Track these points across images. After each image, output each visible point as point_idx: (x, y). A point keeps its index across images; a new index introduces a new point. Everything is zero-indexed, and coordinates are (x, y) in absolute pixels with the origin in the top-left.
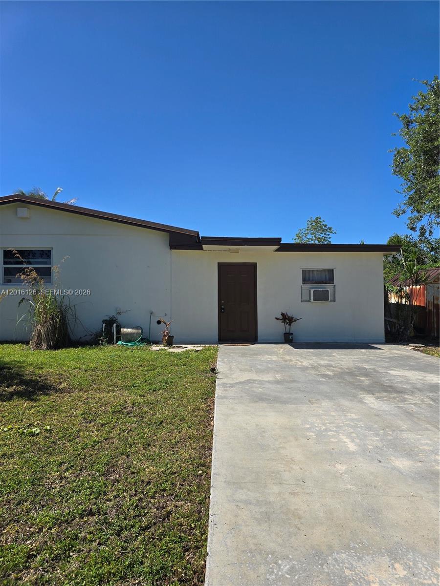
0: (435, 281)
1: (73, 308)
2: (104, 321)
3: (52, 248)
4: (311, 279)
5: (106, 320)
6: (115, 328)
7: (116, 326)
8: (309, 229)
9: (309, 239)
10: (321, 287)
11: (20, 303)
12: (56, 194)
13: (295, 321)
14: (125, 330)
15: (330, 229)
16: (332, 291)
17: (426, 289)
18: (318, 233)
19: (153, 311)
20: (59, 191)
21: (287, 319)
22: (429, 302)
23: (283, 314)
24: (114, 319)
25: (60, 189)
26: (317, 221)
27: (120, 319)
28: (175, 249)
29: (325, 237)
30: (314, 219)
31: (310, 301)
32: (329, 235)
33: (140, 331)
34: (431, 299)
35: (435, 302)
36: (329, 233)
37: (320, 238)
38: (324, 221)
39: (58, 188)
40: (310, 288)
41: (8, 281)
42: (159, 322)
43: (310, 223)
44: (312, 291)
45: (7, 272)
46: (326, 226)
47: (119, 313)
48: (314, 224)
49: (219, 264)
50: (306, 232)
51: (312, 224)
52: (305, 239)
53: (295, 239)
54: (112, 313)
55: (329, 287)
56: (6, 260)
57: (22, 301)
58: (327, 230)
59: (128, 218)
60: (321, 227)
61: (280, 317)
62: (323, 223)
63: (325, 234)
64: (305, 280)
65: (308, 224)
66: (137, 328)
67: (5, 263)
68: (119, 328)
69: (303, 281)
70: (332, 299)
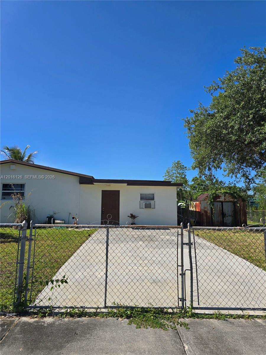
0: (204, 200)
1: (33, 211)
2: (47, 217)
3: (25, 183)
4: (145, 198)
5: (49, 217)
6: (52, 220)
7: (53, 220)
8: (174, 167)
9: (174, 173)
10: (148, 202)
11: (10, 208)
12: (26, 149)
13: (136, 217)
14: (57, 221)
15: (186, 168)
16: (154, 204)
17: (200, 203)
18: (179, 170)
19: (71, 213)
20: (28, 147)
21: (133, 216)
22: (202, 209)
23: (131, 214)
24: (52, 216)
25: (28, 146)
26: (178, 163)
27: (55, 216)
28: (82, 184)
29: (183, 172)
30: (176, 162)
31: (143, 208)
32: (185, 171)
33: (64, 222)
34: (203, 208)
35: (205, 210)
36: (184, 170)
37: (180, 173)
38: (182, 163)
39: (28, 145)
40: (143, 203)
41: (3, 198)
42: (73, 218)
43: (174, 164)
44: (144, 203)
45: (4, 194)
46: (183, 166)
47: (55, 214)
48: (176, 165)
49: (103, 191)
50: (172, 169)
51: (175, 164)
52: (172, 173)
53: (166, 173)
54: (52, 213)
55: (152, 202)
56: (3, 188)
57: (11, 207)
58: (184, 168)
59: (61, 170)
60: (180, 166)
61: (130, 215)
62: (182, 164)
63: (183, 171)
64: (142, 198)
65: (173, 165)
66: (63, 220)
67: (3, 190)
68: (54, 220)
69: (141, 199)
70: (154, 207)
